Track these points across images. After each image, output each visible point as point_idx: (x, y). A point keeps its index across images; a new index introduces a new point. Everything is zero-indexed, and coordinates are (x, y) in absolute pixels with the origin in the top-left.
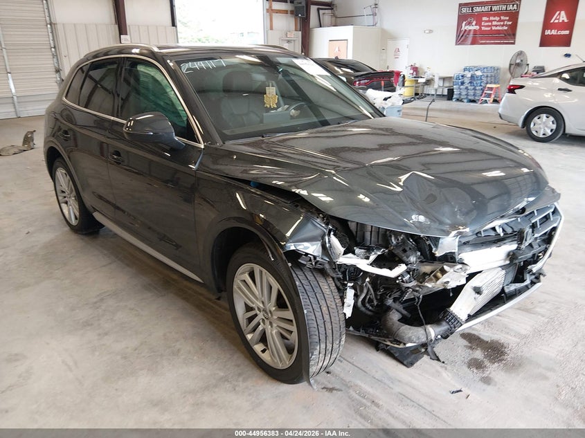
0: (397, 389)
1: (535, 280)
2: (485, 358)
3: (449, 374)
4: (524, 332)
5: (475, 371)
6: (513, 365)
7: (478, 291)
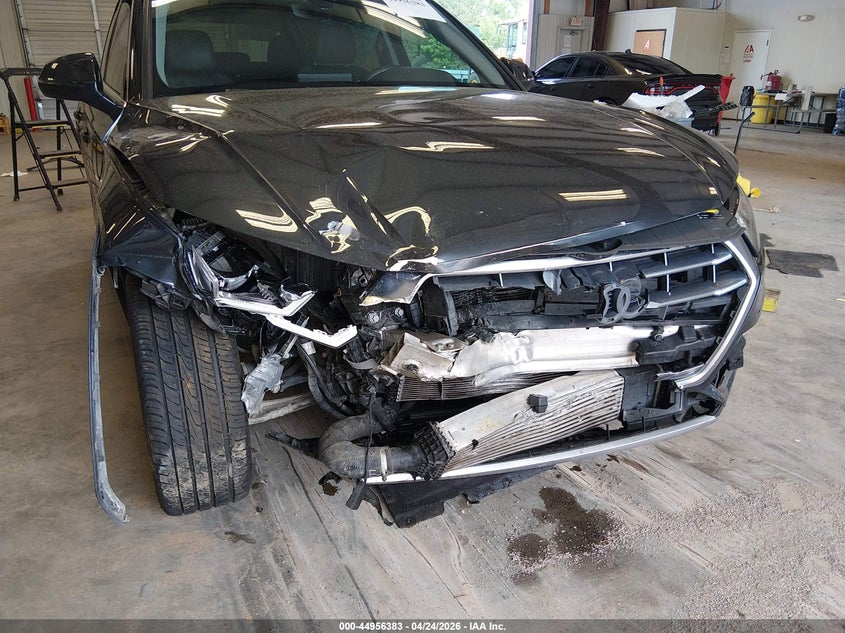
0: (351, 560)
1: (699, 409)
2: (555, 539)
3: (463, 554)
4: (673, 508)
5: (517, 558)
6: (602, 564)
7: (536, 404)
